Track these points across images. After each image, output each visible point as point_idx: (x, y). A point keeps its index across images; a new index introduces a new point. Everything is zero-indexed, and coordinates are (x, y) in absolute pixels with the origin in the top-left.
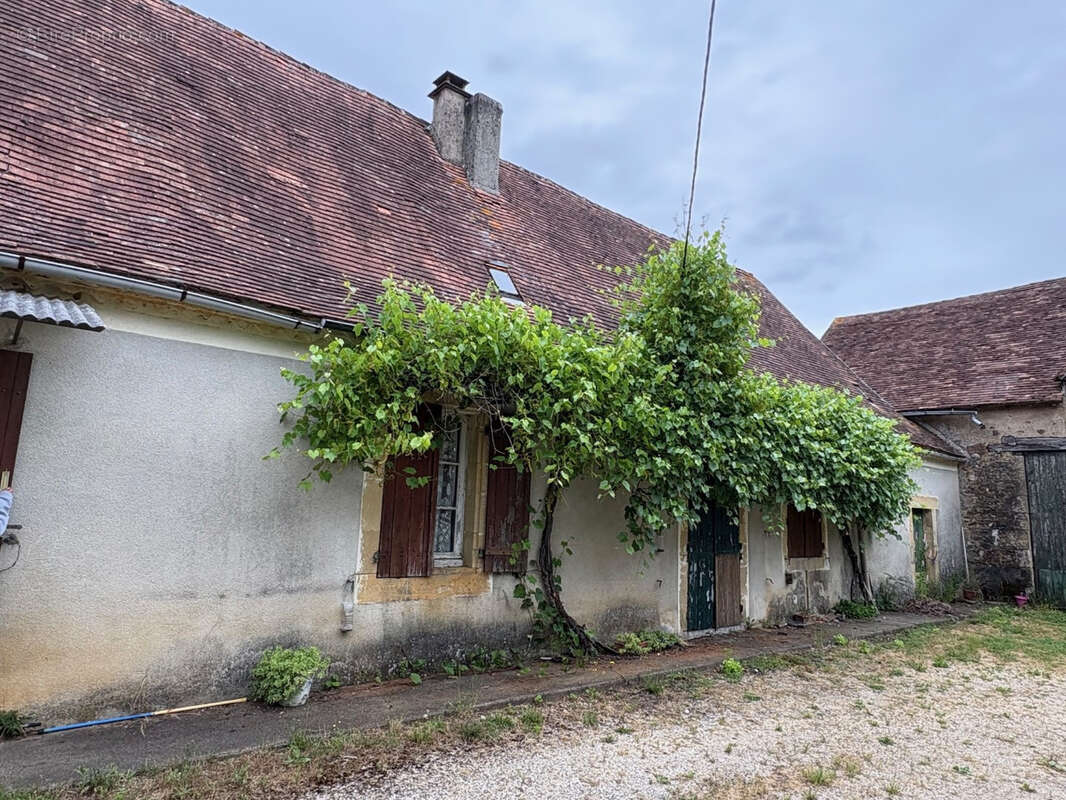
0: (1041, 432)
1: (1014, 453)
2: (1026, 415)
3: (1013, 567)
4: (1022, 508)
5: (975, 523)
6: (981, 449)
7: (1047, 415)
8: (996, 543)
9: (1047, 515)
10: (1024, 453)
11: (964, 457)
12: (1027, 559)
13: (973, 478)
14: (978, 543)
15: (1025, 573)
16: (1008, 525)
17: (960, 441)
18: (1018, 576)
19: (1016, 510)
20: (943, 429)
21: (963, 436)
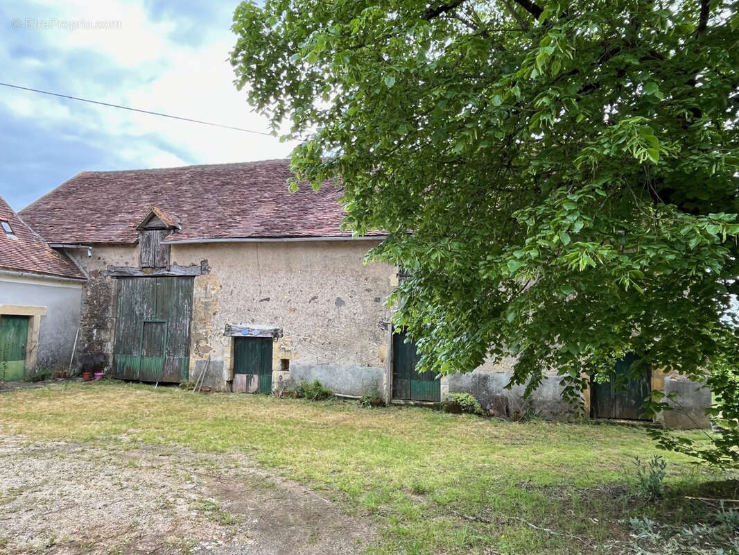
0: (127, 263)
1: (112, 277)
2: (121, 251)
3: (100, 354)
4: (110, 314)
5: (86, 325)
6: (96, 273)
7: (130, 252)
8: (94, 338)
9: (124, 318)
10: (117, 277)
11: (86, 279)
12: (109, 348)
13: (89, 293)
14: (85, 338)
15: (106, 357)
16: (101, 327)
17: (86, 267)
18: (102, 360)
19: (107, 316)
20: (79, 258)
21: (88, 263)
